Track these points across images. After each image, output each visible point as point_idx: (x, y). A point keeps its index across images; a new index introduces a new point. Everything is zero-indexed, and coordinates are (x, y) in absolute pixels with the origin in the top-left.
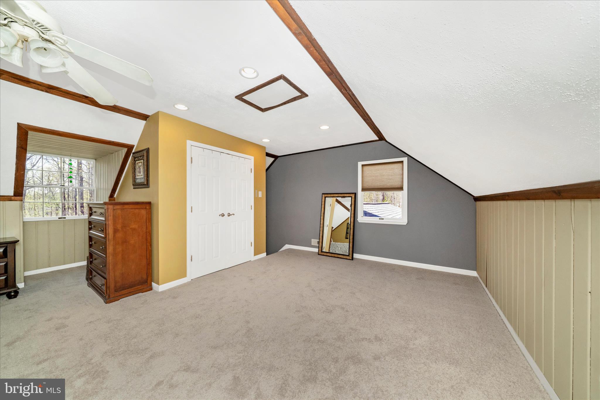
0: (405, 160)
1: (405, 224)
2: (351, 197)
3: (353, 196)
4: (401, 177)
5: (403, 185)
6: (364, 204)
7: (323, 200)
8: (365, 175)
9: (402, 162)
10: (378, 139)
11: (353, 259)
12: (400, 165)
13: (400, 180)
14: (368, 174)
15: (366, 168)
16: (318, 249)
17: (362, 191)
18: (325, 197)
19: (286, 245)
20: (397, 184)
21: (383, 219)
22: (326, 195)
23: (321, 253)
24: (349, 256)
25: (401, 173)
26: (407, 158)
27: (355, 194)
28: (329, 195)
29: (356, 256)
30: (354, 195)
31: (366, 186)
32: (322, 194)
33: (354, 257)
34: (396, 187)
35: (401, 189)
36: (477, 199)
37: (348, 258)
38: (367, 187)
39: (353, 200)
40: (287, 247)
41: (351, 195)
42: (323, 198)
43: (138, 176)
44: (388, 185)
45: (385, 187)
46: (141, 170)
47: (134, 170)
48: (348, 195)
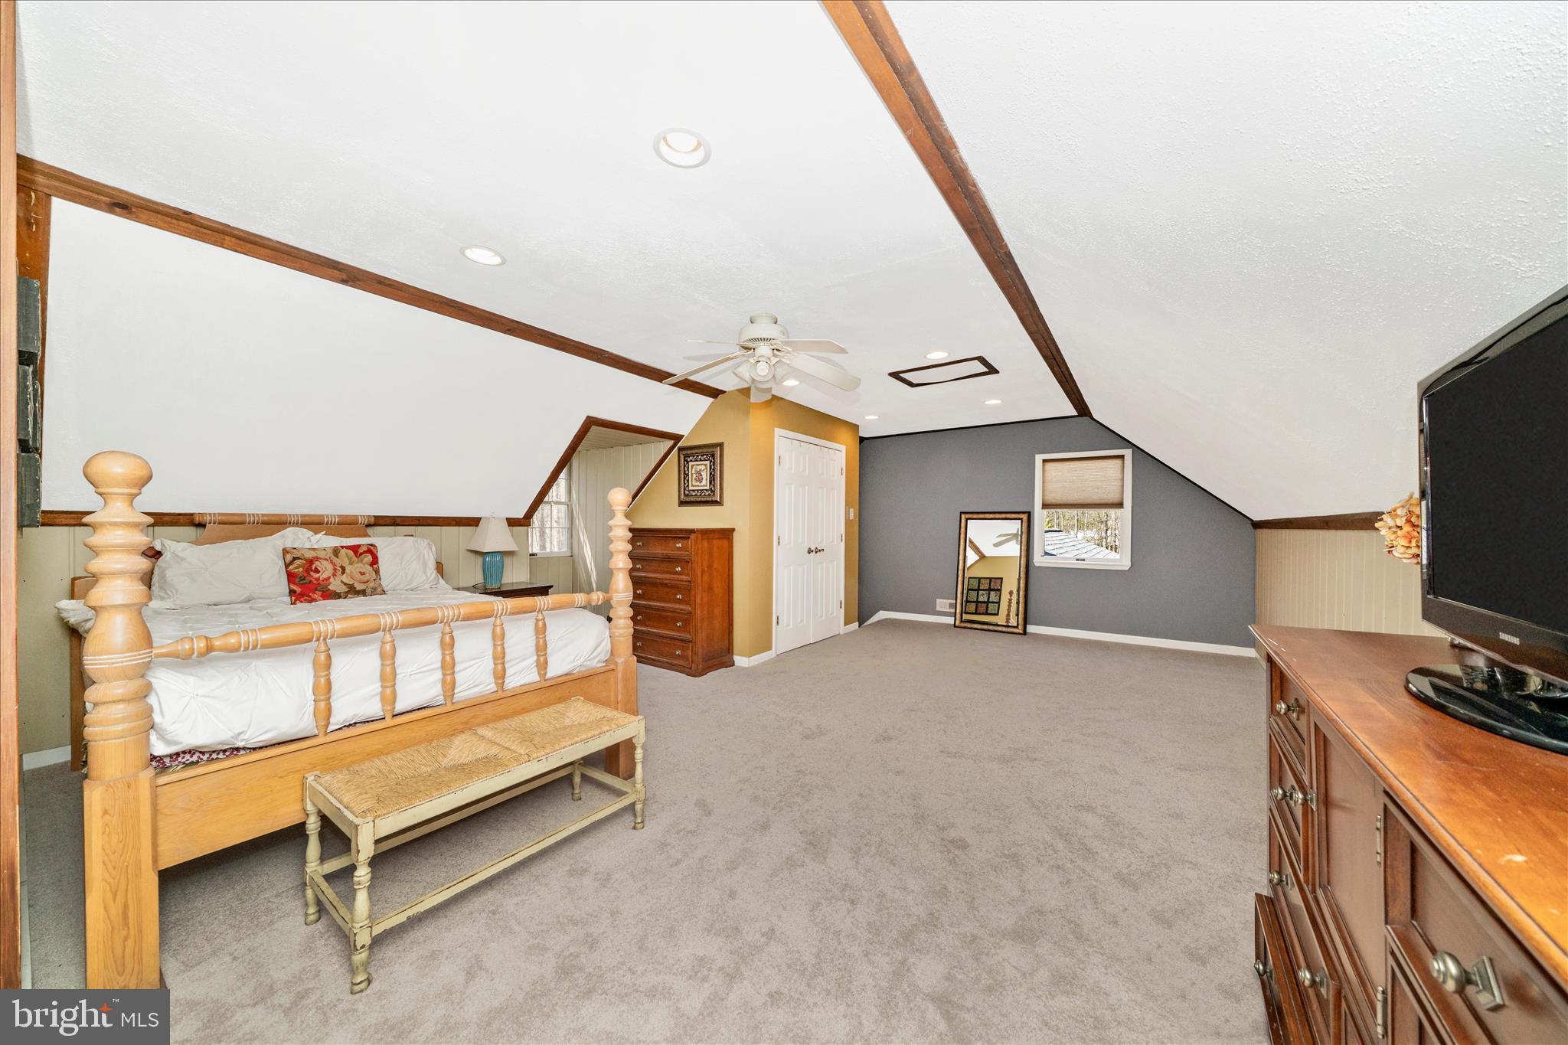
0: (1128, 453)
1: (1127, 568)
2: (1021, 519)
3: (1025, 517)
4: (1120, 484)
5: (1122, 499)
6: (1046, 532)
7: (963, 525)
8: (1048, 478)
9: (1122, 457)
10: (1076, 414)
11: (1025, 633)
12: (1118, 462)
13: (1118, 490)
14: (1055, 476)
15: (1049, 465)
16: (953, 618)
17: (1042, 508)
18: (967, 520)
19: (881, 612)
20: (1113, 497)
21: (1084, 560)
22: (968, 516)
23: (955, 626)
24: (1017, 627)
25: (1120, 477)
26: (1131, 450)
27: (1029, 514)
28: (975, 516)
29: (1032, 628)
30: (1026, 515)
31: (1051, 499)
32: (961, 513)
33: (1028, 631)
34: (1111, 501)
35: (1120, 505)
36: (1258, 525)
37: (1016, 630)
38: (1054, 501)
39: (1025, 524)
40: (882, 615)
41: (1021, 516)
42: (963, 521)
43: (694, 485)
44: (1095, 499)
45: (1089, 501)
46: (704, 476)
47: (684, 475)
48: (1013, 516)
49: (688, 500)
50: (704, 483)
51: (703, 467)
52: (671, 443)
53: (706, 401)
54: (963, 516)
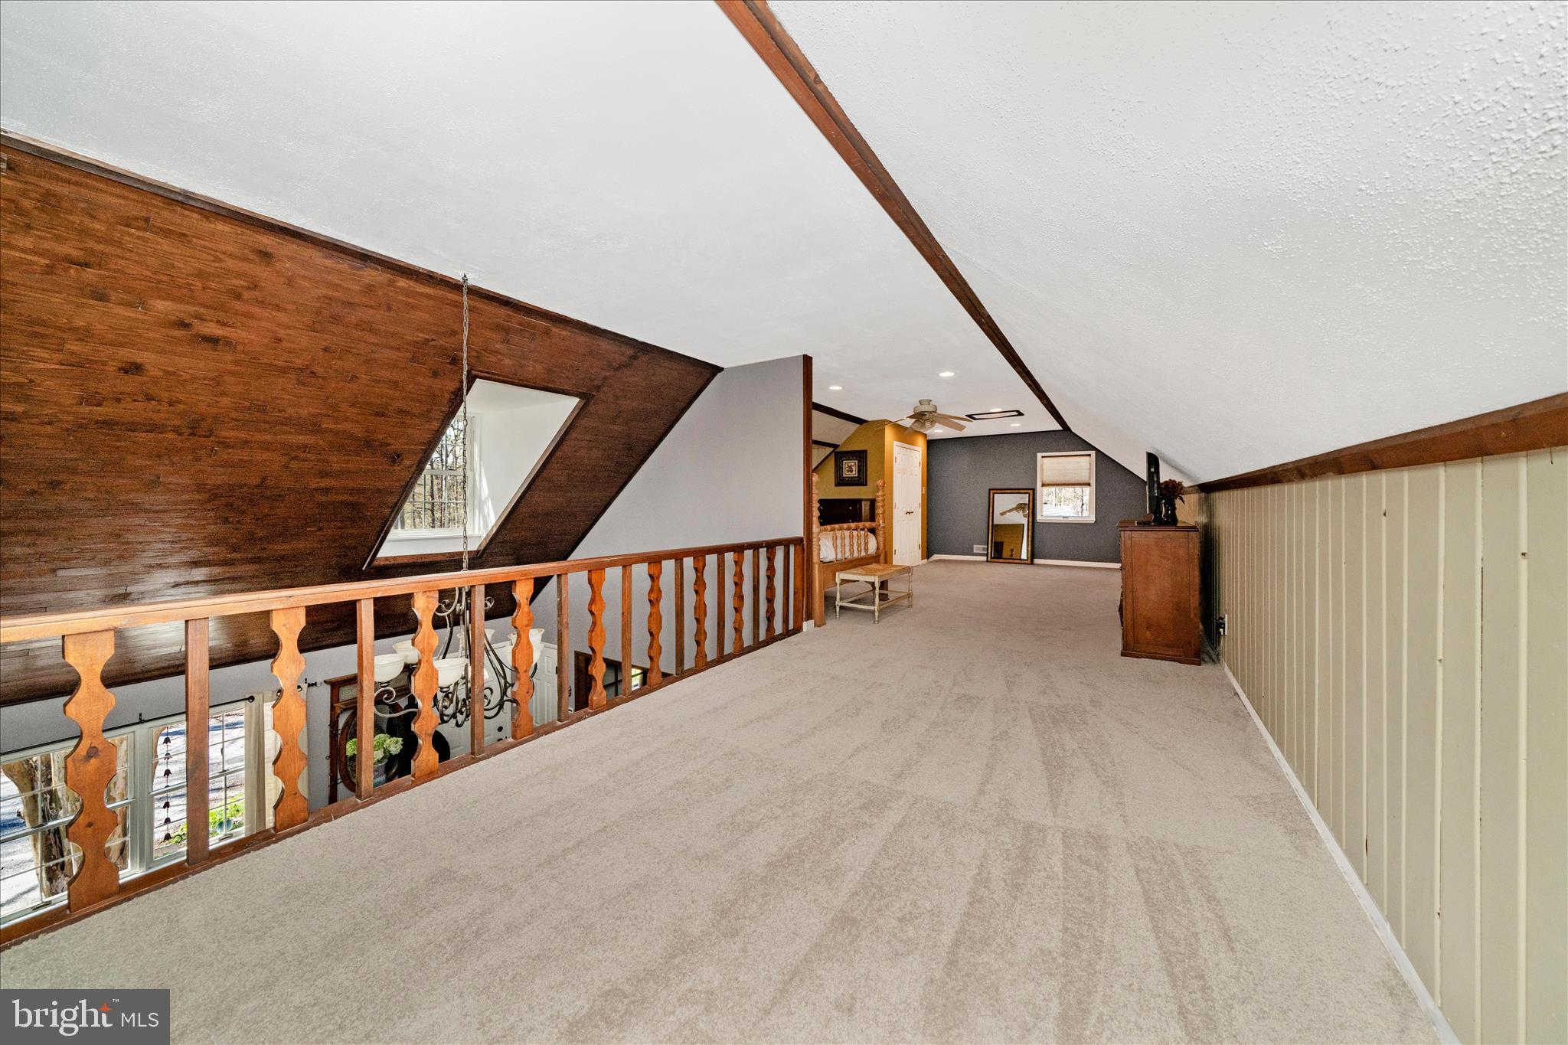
0: (1093, 453)
1: (1093, 522)
2: (1029, 493)
3: (1031, 492)
4: (1088, 471)
5: (1089, 482)
6: (1044, 503)
7: (992, 497)
8: (1045, 468)
9: (1090, 455)
10: (1062, 429)
11: (1033, 563)
12: (1088, 458)
13: (1087, 475)
14: (1049, 467)
15: (1045, 459)
16: (986, 556)
17: (1042, 486)
18: (994, 494)
20: (1083, 479)
21: (1068, 517)
22: (994, 491)
23: (987, 561)
24: (1027, 560)
25: (1088, 466)
26: (1094, 451)
27: (1034, 490)
28: (999, 491)
29: (1036, 561)
30: (1032, 490)
31: (1047, 480)
32: (990, 490)
34: (1082, 482)
35: (1088, 485)
37: (1027, 562)
38: (1049, 482)
39: (1031, 497)
40: (940, 556)
41: (1029, 491)
42: (991, 494)
43: (846, 474)
44: (1074, 480)
45: (1070, 482)
46: (854, 469)
47: (838, 468)
48: (1024, 491)
49: (841, 482)
50: (854, 472)
51: (853, 464)
52: (832, 449)
53: (856, 426)
54: (991, 492)
